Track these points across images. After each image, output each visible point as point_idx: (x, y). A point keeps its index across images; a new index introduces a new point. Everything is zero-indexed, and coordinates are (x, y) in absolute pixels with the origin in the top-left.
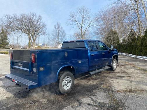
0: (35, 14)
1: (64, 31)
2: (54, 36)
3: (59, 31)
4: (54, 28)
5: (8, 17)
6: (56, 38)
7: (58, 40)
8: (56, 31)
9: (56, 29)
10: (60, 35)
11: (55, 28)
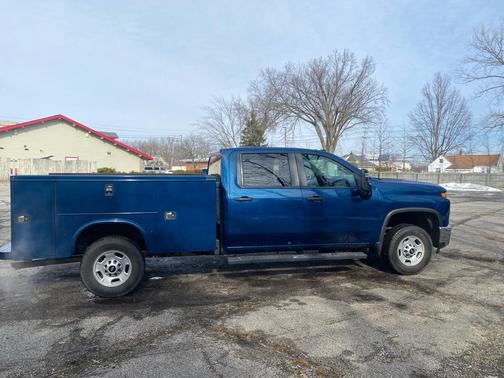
0: (352, 55)
1: (462, 107)
2: (419, 126)
3: (440, 107)
4: (421, 98)
5: (270, 75)
6: (427, 132)
7: (437, 139)
8: (431, 107)
9: (430, 100)
10: (444, 122)
11: (428, 95)
